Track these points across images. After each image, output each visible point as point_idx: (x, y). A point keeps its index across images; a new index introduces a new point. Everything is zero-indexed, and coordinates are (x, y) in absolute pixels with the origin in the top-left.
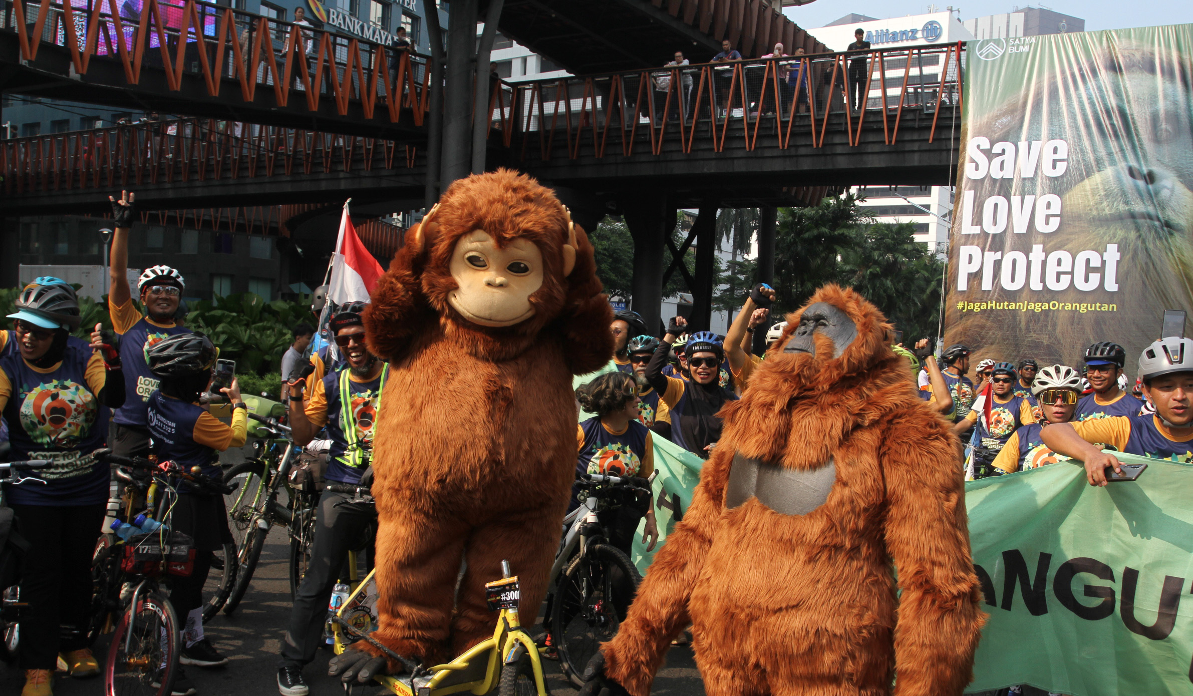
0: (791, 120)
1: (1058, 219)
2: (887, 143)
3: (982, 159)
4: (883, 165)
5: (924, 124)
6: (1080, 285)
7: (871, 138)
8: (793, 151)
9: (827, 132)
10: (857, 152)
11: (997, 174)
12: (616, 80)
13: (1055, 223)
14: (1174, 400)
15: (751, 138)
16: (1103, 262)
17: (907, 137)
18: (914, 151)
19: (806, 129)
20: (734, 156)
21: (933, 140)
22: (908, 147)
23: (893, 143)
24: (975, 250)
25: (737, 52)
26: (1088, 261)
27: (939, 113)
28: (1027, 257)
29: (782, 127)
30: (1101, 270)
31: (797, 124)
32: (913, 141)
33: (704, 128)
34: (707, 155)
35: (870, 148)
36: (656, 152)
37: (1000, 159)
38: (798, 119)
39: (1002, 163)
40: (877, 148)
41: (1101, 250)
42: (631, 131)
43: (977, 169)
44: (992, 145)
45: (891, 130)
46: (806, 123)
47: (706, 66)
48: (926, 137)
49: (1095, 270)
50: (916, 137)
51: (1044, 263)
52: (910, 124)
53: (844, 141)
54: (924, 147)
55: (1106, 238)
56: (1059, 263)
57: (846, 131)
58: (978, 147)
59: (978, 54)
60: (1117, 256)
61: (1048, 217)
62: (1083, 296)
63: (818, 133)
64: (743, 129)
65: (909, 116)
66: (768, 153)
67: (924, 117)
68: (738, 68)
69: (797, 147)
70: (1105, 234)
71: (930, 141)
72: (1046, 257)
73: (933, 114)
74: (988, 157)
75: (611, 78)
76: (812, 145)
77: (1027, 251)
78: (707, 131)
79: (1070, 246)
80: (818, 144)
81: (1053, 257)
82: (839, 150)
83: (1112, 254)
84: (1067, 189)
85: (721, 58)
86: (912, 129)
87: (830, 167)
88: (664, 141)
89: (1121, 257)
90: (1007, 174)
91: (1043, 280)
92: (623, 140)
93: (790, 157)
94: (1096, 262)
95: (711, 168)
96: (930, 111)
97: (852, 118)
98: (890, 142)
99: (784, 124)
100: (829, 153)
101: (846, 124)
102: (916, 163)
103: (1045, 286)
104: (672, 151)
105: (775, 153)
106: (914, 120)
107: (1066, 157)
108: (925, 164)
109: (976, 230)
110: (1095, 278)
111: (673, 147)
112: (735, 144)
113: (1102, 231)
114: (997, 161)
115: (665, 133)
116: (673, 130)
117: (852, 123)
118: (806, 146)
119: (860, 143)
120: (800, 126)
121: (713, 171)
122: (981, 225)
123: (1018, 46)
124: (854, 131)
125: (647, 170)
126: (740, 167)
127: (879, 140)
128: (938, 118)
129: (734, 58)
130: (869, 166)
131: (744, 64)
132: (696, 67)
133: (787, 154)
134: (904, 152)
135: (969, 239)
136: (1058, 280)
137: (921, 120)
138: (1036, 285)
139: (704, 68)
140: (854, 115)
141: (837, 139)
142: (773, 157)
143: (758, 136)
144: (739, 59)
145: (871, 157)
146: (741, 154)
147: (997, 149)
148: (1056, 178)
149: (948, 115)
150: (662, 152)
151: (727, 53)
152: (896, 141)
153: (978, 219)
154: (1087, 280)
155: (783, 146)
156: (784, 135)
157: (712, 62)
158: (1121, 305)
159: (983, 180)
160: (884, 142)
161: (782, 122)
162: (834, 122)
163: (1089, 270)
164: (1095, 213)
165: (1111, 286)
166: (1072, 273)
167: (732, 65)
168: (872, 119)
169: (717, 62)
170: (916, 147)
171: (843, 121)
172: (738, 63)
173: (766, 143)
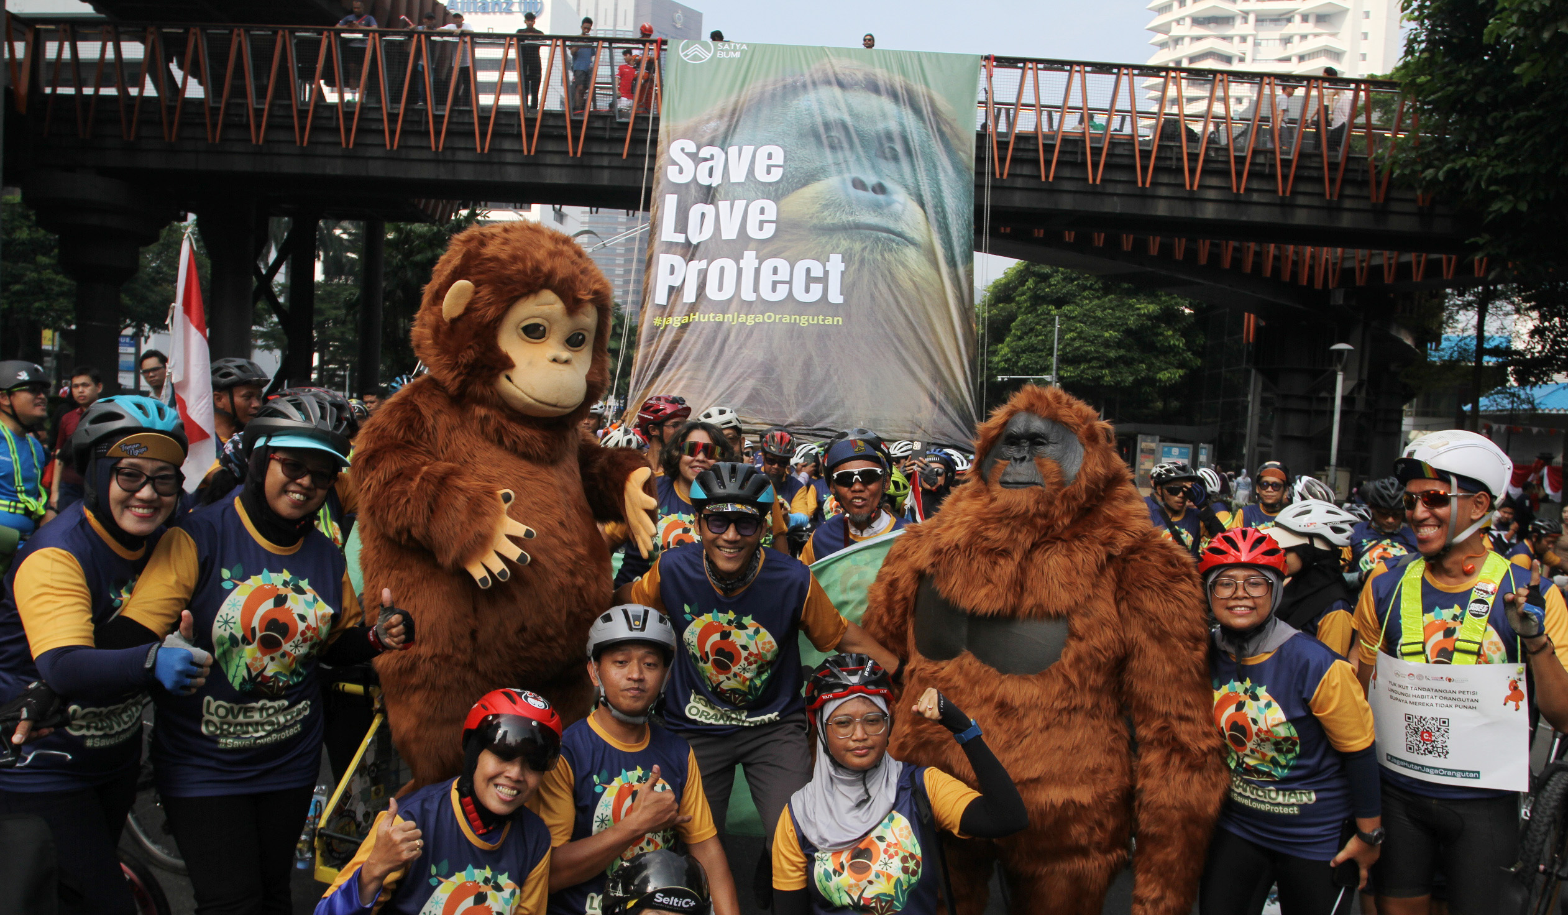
0: (447, 113)
1: (774, 226)
2: (571, 154)
3: (687, 164)
4: (564, 180)
5: (616, 135)
6: (800, 295)
7: (551, 146)
8: (448, 155)
9: (494, 135)
10: (532, 163)
11: (704, 180)
12: (195, 34)
13: (769, 230)
14: (629, 679)
15: (392, 133)
16: (826, 273)
17: (595, 149)
18: (602, 167)
19: (467, 127)
20: (368, 154)
21: (628, 155)
22: (596, 161)
23: (579, 155)
24: (677, 260)
25: (372, 18)
26: (808, 270)
27: (634, 123)
28: (738, 264)
29: (435, 123)
30: (824, 280)
31: (455, 120)
32: (601, 154)
33: (327, 114)
34: (330, 150)
35: (549, 159)
36: (258, 140)
37: (708, 164)
38: (456, 114)
39: (711, 169)
40: (557, 160)
41: (824, 260)
42: (219, 109)
43: (681, 171)
44: (699, 148)
45: (576, 139)
46: (466, 120)
47: (329, 31)
48: (619, 151)
49: (817, 280)
50: (605, 150)
51: (757, 271)
52: (599, 133)
53: (516, 147)
54: (616, 162)
55: (829, 248)
56: (775, 271)
57: (519, 136)
58: (683, 150)
59: (682, 55)
60: (842, 267)
61: (762, 223)
62: (803, 308)
63: (483, 135)
64: (382, 120)
65: (598, 124)
66: (415, 154)
67: (615, 126)
68: (374, 38)
69: (454, 149)
70: (827, 243)
71: (625, 156)
72: (760, 264)
73: (628, 124)
74: (694, 161)
75: (187, 31)
76: (475, 149)
77: (738, 258)
78: (331, 118)
79: (787, 254)
80: (483, 149)
81: (768, 265)
82: (509, 157)
83: (836, 265)
84: (783, 195)
85: (350, 23)
86: (601, 140)
87: (497, 178)
88: (269, 127)
89: (846, 268)
90: (715, 181)
91: (756, 289)
92: (208, 121)
93: (445, 162)
94: (817, 271)
95: (335, 168)
96: (624, 120)
97: (526, 119)
98: (575, 153)
99: (438, 119)
100: (496, 160)
101: (520, 125)
102: (605, 182)
103: (759, 296)
104: (280, 142)
105: (425, 155)
106: (604, 129)
107: (781, 163)
108: (616, 184)
109: (680, 238)
110: (816, 290)
111: (281, 135)
112: (370, 139)
113: (824, 240)
114: (704, 167)
115: (270, 115)
116: (281, 113)
117: (526, 126)
118: (466, 149)
119: (537, 151)
120: (457, 123)
121: (339, 172)
122: (686, 233)
123: (727, 51)
124: (530, 136)
125: (243, 165)
126: (376, 170)
127: (560, 149)
128: (633, 130)
129: (369, 25)
130: (548, 181)
131: (382, 34)
132: (315, 31)
133: (441, 157)
134: (591, 167)
135: (670, 247)
136: (774, 290)
137: (612, 129)
138: (748, 295)
139: (326, 33)
140: (530, 116)
141: (507, 145)
142: (421, 161)
143: (403, 132)
144: (375, 27)
145: (549, 171)
146: (378, 152)
147: (705, 152)
148: (770, 184)
149: (643, 127)
150: (266, 141)
151: (359, 16)
152: (583, 153)
153: (682, 225)
154: (807, 291)
155: (437, 148)
156: (438, 133)
157: (338, 26)
158: (848, 317)
159: (687, 185)
160: (568, 153)
161: (435, 116)
162: (503, 122)
163: (810, 279)
164: (815, 221)
165: (835, 297)
166: (790, 282)
167: (366, 33)
168: (551, 122)
169: (345, 27)
170: (605, 162)
171: (514, 121)
172: (374, 31)
173: (413, 141)
